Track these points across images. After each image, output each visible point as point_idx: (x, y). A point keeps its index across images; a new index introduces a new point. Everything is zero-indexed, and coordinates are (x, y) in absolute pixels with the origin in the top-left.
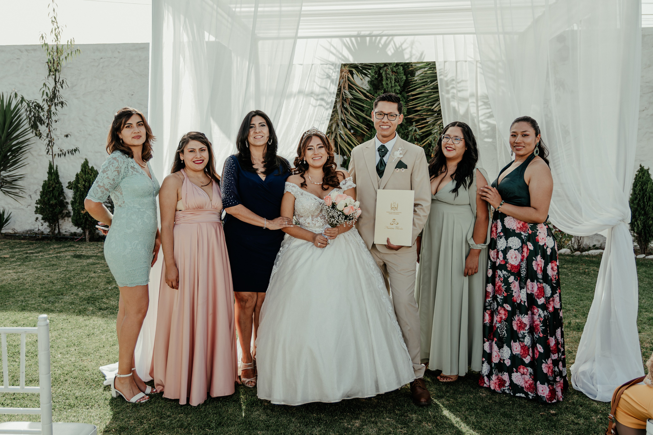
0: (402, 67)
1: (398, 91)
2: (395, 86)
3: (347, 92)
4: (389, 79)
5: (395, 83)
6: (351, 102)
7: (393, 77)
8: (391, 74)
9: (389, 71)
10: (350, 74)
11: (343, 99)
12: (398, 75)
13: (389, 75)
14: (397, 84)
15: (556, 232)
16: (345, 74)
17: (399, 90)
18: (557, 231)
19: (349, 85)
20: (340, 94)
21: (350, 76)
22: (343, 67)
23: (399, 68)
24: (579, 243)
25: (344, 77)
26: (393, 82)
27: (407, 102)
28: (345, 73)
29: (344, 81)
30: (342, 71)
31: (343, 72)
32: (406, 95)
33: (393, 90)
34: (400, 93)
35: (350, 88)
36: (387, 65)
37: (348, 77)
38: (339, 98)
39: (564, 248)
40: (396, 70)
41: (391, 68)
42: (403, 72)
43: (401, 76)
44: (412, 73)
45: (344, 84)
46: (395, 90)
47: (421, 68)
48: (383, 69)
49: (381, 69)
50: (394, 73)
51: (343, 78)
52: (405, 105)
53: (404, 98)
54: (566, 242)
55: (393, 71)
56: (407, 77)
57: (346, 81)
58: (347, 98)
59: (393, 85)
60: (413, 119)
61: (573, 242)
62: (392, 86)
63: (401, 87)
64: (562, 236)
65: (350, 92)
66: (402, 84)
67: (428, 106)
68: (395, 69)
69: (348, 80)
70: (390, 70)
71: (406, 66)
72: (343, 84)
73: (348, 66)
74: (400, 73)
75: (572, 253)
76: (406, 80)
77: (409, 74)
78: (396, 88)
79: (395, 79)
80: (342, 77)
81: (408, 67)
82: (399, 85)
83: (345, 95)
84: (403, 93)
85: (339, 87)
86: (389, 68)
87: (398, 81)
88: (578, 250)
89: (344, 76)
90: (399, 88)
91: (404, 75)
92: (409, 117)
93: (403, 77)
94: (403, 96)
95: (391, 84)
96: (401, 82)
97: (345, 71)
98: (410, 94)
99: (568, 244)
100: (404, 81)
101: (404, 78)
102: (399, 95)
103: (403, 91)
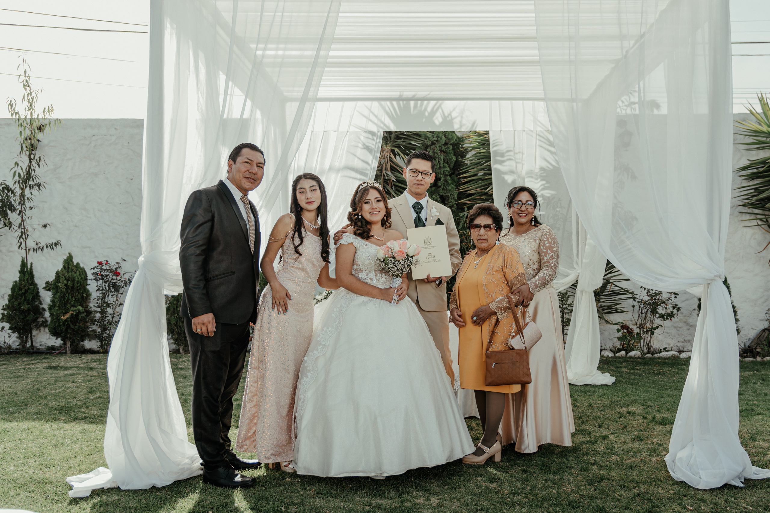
0: (451, 146)
1: (447, 173)
2: (444, 167)
3: (389, 173)
4: (437, 159)
5: (443, 163)
6: (394, 185)
7: (442, 157)
8: (439, 153)
9: (437, 150)
10: (392, 153)
11: (384, 182)
12: (448, 155)
13: (437, 154)
14: (446, 165)
15: (625, 334)
16: (387, 154)
17: (449, 172)
18: (625, 332)
19: (391, 166)
20: (381, 175)
21: (392, 156)
22: (385, 146)
23: (448, 147)
24: (648, 344)
25: (386, 157)
26: (442, 162)
27: (458, 186)
28: (386, 152)
29: (385, 161)
30: (382, 150)
31: (384, 151)
32: (456, 178)
33: (442, 171)
34: (450, 175)
35: (393, 169)
36: (435, 143)
37: (390, 157)
38: (381, 179)
39: (633, 350)
40: (445, 149)
41: (439, 146)
42: (452, 152)
43: (450, 156)
44: (463, 155)
45: (386, 165)
46: (444, 171)
47: (474, 148)
48: (430, 148)
49: (428, 148)
50: (443, 153)
51: (384, 158)
52: (456, 189)
53: (454, 181)
54: (635, 344)
55: (441, 151)
56: (456, 158)
57: (388, 161)
58: (389, 180)
59: (442, 166)
60: (466, 204)
61: (642, 344)
62: (440, 167)
63: (450, 169)
64: (631, 338)
65: (392, 173)
66: (452, 165)
67: (482, 189)
68: (443, 148)
69: (391, 161)
70: (439, 149)
71: (456, 147)
72: (384, 164)
73: (390, 144)
74: (449, 153)
75: (643, 356)
76: (455, 161)
77: (459, 156)
78: (445, 169)
79: (444, 160)
80: (382, 157)
81: (458, 148)
82: (449, 167)
83: (387, 176)
84: (453, 176)
85: (380, 168)
86: (437, 147)
87: (448, 162)
88: (649, 352)
89: (386, 155)
90: (448, 169)
91: (454, 155)
92: (460, 202)
93: (452, 158)
94: (452, 179)
95: (440, 165)
96: (451, 163)
97: (386, 151)
98: (461, 176)
99: (637, 347)
100: (454, 162)
101: (454, 158)
102: (449, 177)
103: (453, 174)
